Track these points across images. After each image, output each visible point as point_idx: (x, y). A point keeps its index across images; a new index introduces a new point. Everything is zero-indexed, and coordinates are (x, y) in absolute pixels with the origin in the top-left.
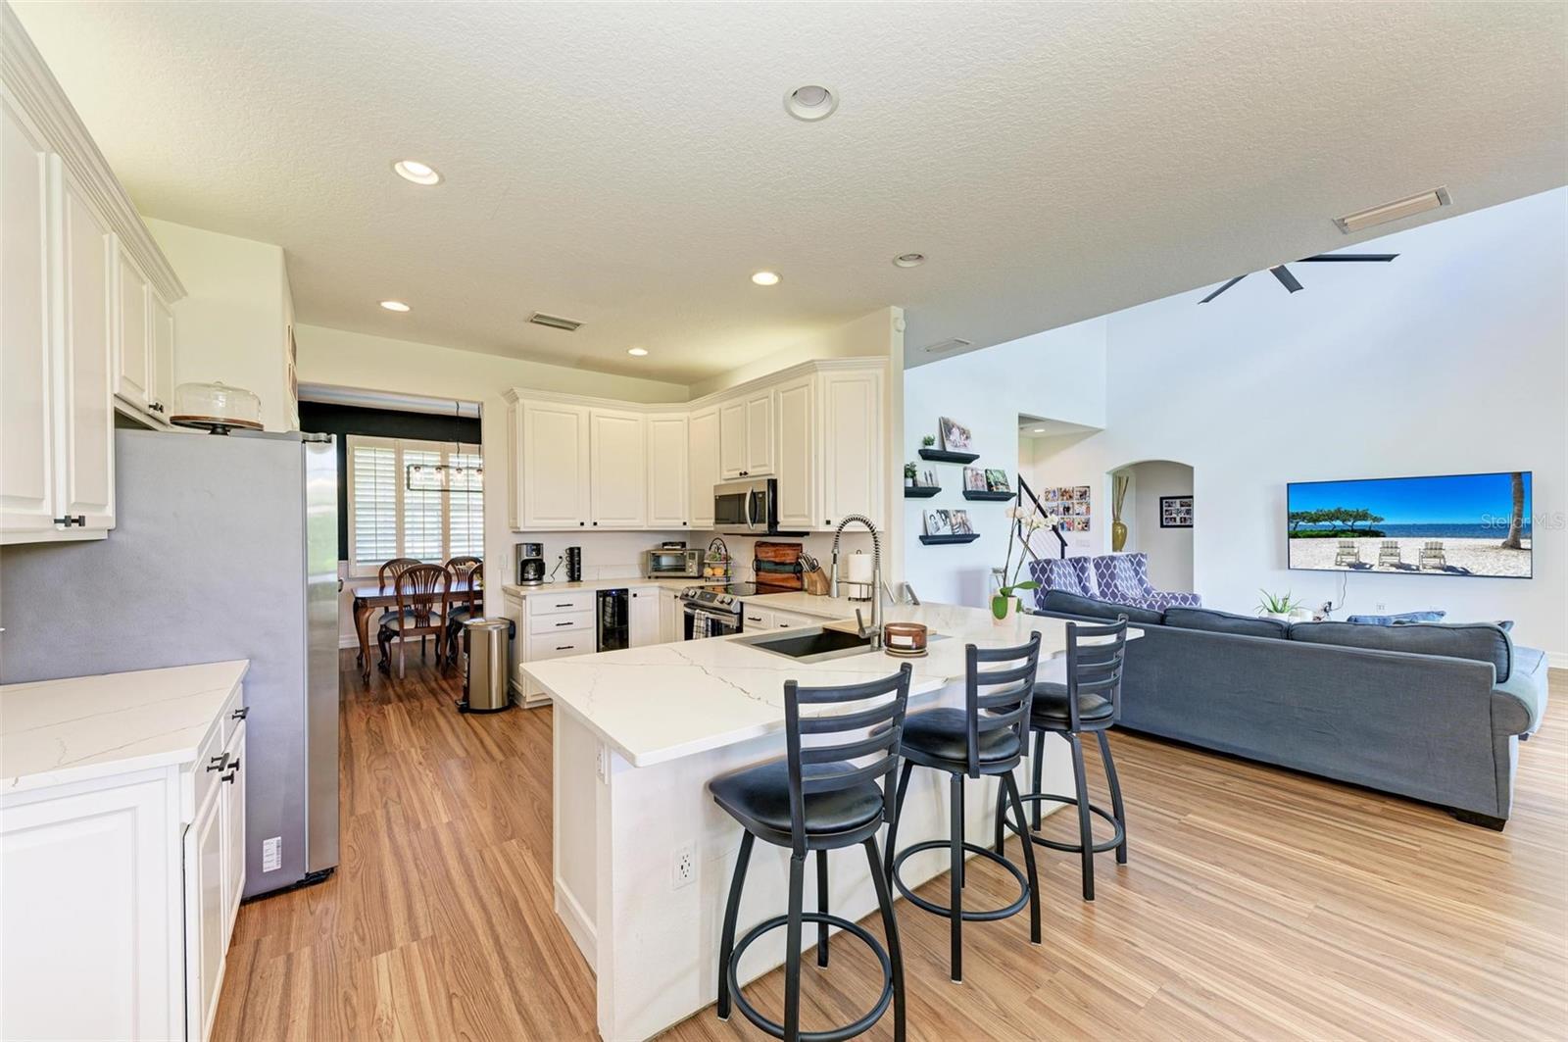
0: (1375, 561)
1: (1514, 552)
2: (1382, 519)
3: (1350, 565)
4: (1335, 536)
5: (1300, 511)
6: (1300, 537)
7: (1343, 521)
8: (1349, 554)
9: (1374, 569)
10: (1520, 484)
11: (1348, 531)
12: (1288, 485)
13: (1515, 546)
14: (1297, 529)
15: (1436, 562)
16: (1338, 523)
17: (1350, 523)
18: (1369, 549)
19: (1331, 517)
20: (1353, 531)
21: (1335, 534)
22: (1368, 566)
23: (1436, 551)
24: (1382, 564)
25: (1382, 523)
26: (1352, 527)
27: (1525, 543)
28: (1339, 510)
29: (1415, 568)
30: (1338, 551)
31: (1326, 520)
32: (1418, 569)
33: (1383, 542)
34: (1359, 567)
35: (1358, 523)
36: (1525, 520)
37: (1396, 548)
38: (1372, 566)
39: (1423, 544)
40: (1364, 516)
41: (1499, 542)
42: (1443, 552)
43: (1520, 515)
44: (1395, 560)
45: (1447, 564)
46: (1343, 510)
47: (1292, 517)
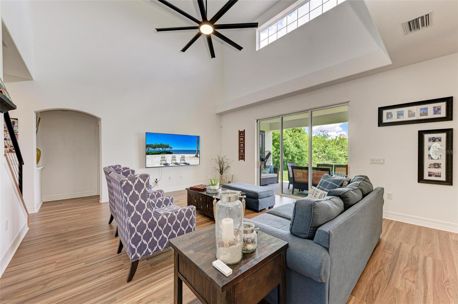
0: (170, 163)
1: (197, 158)
2: (172, 148)
3: (164, 164)
4: (160, 154)
5: (150, 144)
6: (150, 154)
7: (163, 148)
8: (164, 160)
9: (170, 165)
10: (198, 139)
11: (164, 152)
12: (146, 133)
13: (197, 156)
14: (149, 151)
15: (183, 162)
16: (161, 149)
17: (164, 149)
18: (168, 158)
19: (159, 146)
20: (165, 152)
21: (160, 153)
22: (168, 164)
23: (183, 158)
24: (172, 163)
25: (172, 149)
26: (165, 150)
27: (199, 156)
28: (161, 144)
29: (179, 164)
30: (161, 159)
31: (158, 148)
32: (180, 164)
33: (172, 156)
34: (166, 165)
35: (167, 149)
36: (199, 149)
37: (175, 158)
38: (169, 164)
39: (181, 156)
40: (167, 147)
41: (194, 155)
42: (185, 159)
43: (198, 148)
44: (174, 162)
45: (186, 162)
46: (162, 144)
47: (147, 146)
